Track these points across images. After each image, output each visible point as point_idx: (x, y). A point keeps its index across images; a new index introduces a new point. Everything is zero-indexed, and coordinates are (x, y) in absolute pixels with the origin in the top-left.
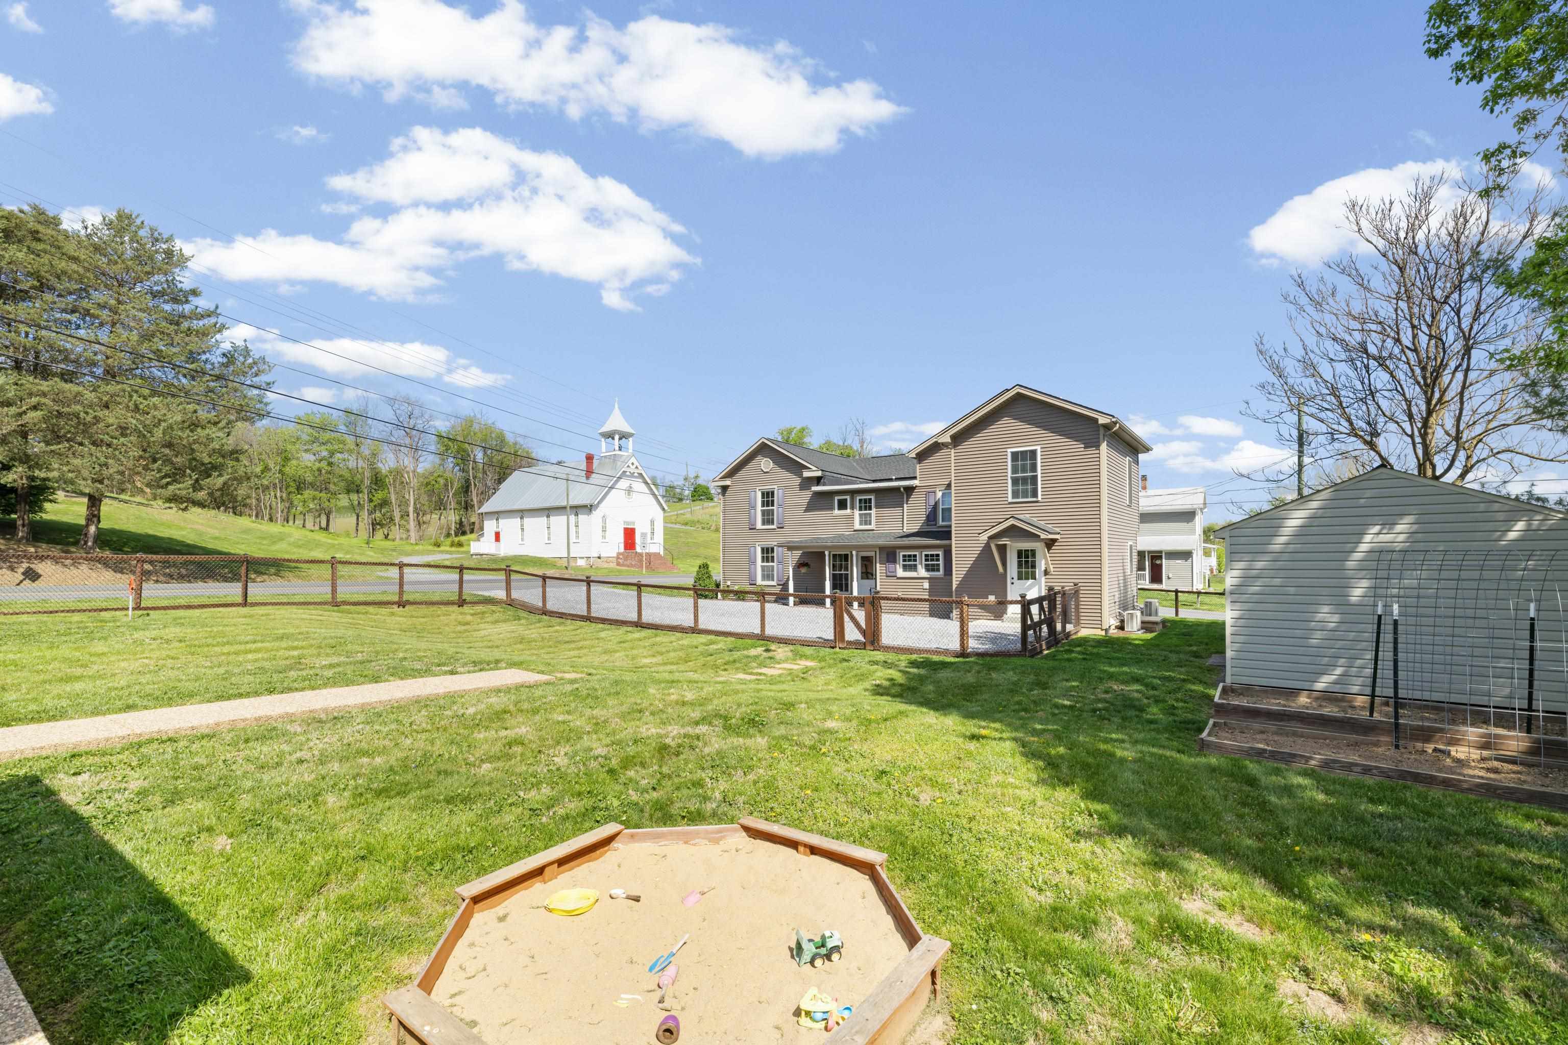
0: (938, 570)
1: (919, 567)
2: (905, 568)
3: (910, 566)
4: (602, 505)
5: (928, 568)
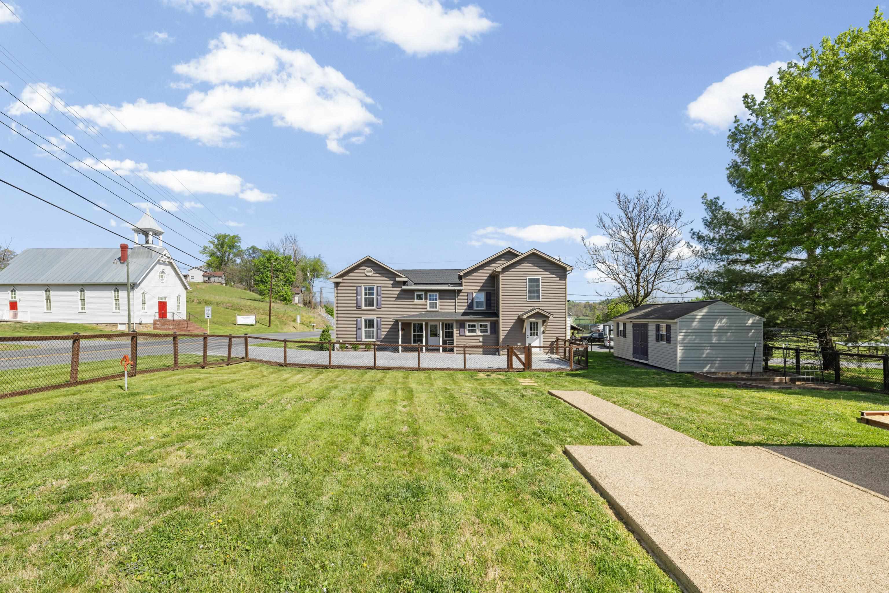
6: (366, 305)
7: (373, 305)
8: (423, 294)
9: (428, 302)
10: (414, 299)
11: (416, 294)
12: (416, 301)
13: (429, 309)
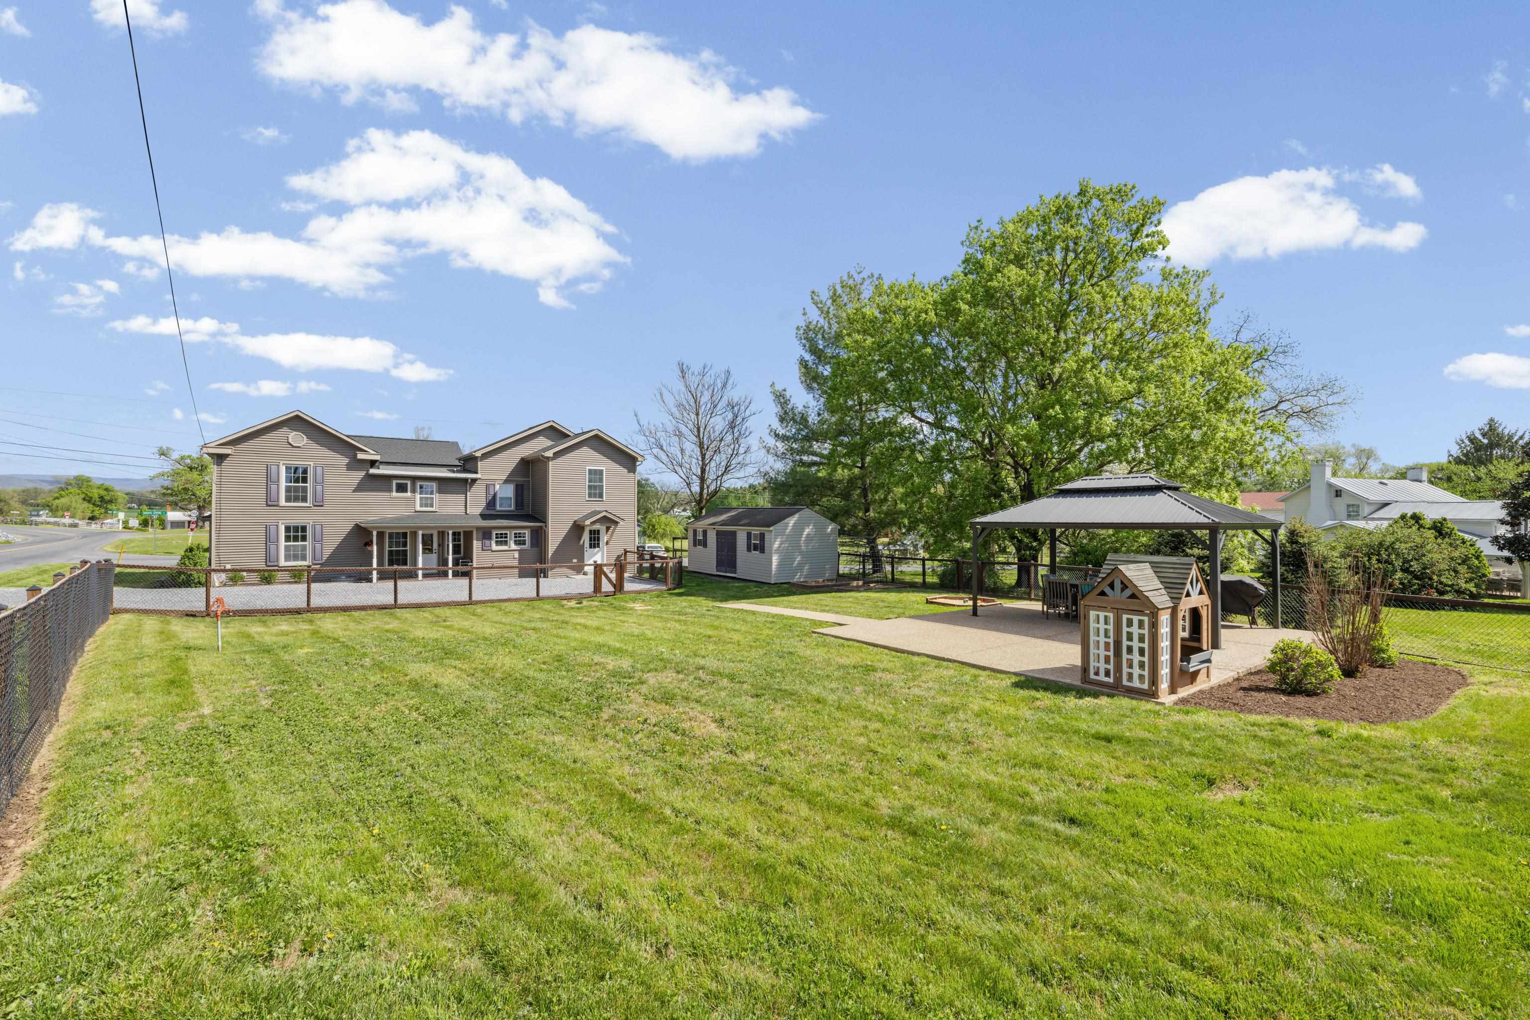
0: (524, 544)
1: (510, 542)
2: (499, 543)
3: (502, 542)
5: (517, 543)
6: (288, 499)
7: (304, 499)
8: (409, 483)
9: (418, 496)
10: (390, 491)
11: (394, 482)
12: (394, 494)
13: (418, 508)
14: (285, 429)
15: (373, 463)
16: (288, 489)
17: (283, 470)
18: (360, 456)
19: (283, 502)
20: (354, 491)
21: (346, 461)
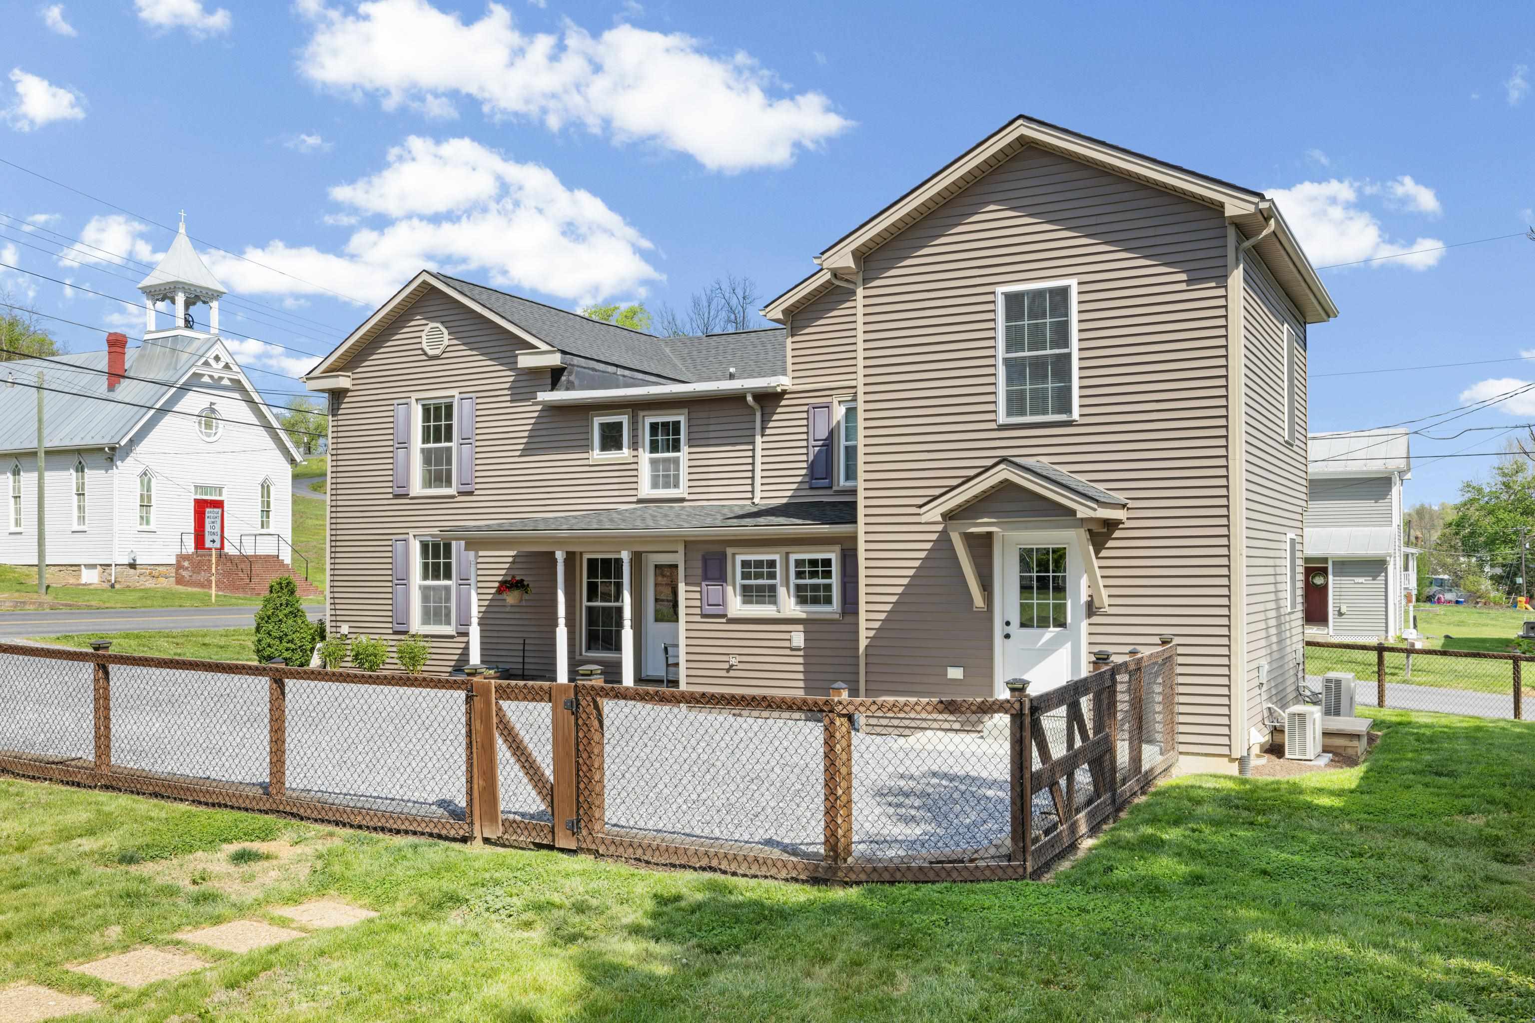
0: (828, 601)
1: (782, 591)
2: (749, 594)
3: (760, 588)
4: (141, 448)
5: (803, 596)
8: (624, 419)
9: (645, 456)
10: (587, 447)
11: (597, 421)
12: (597, 455)
13: (646, 490)
14: (418, 321)
15: (555, 376)
16: (427, 456)
17: (418, 412)
18: (525, 361)
19: (417, 487)
20: (525, 452)
21: (508, 377)
